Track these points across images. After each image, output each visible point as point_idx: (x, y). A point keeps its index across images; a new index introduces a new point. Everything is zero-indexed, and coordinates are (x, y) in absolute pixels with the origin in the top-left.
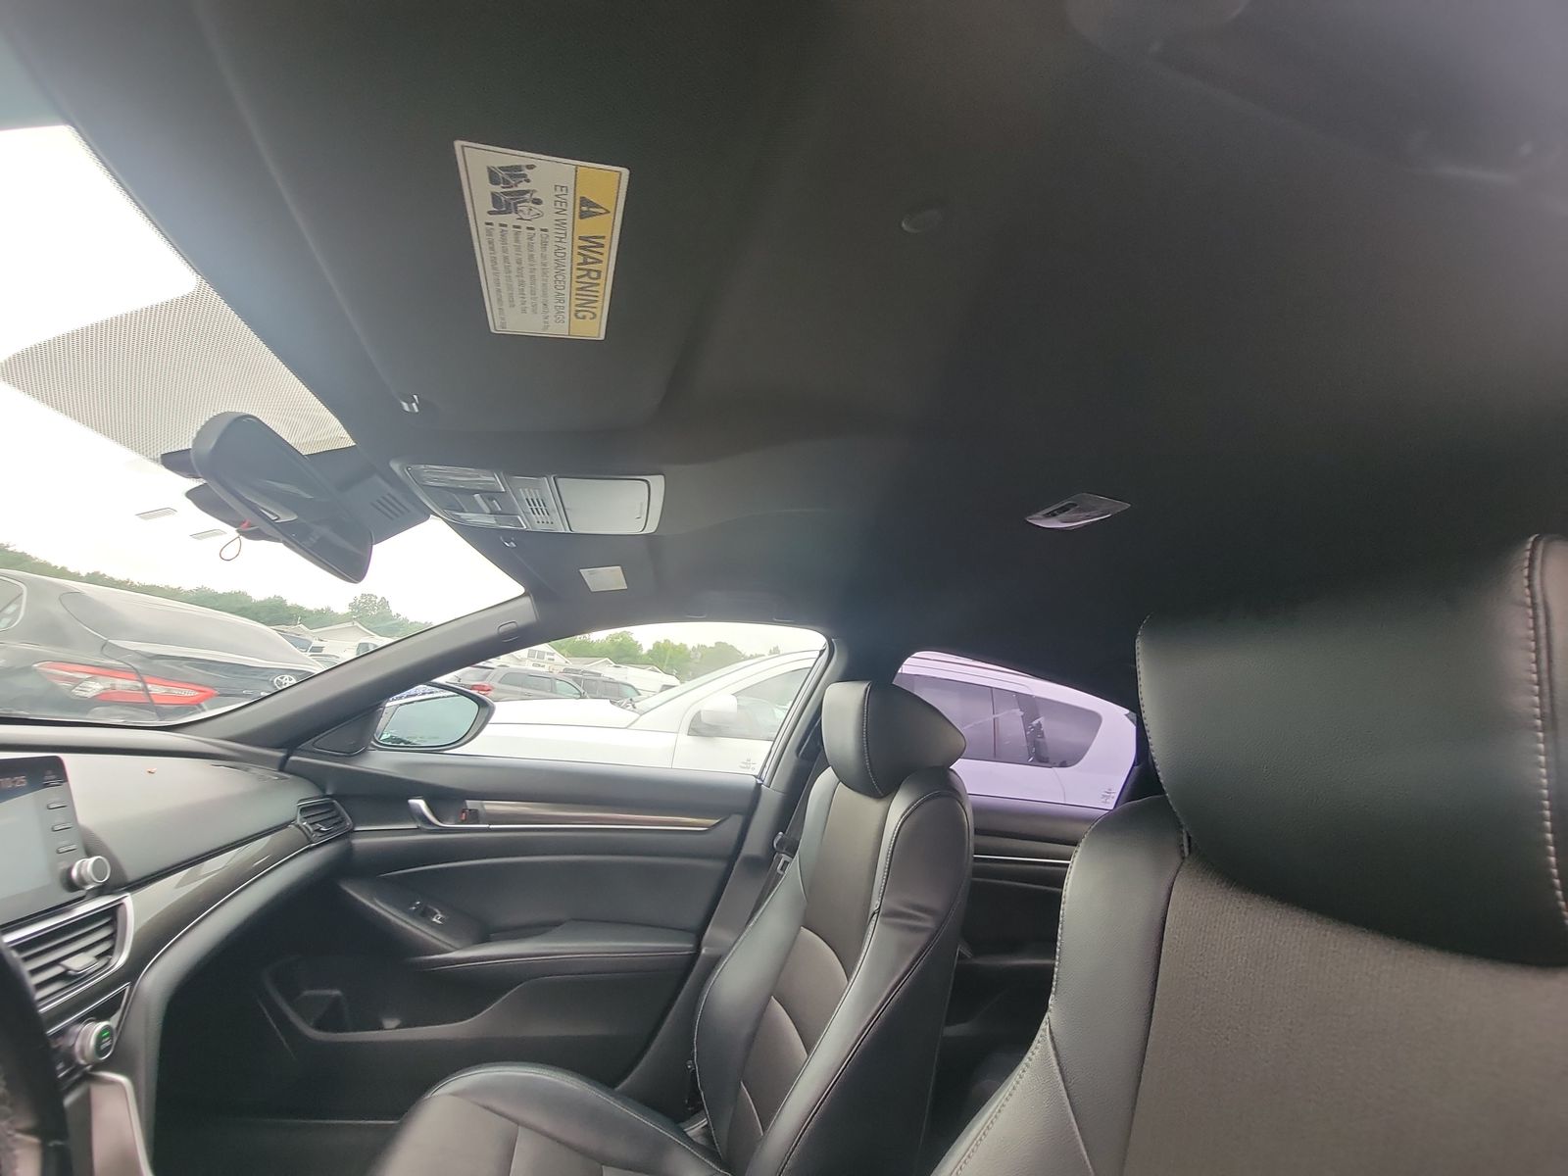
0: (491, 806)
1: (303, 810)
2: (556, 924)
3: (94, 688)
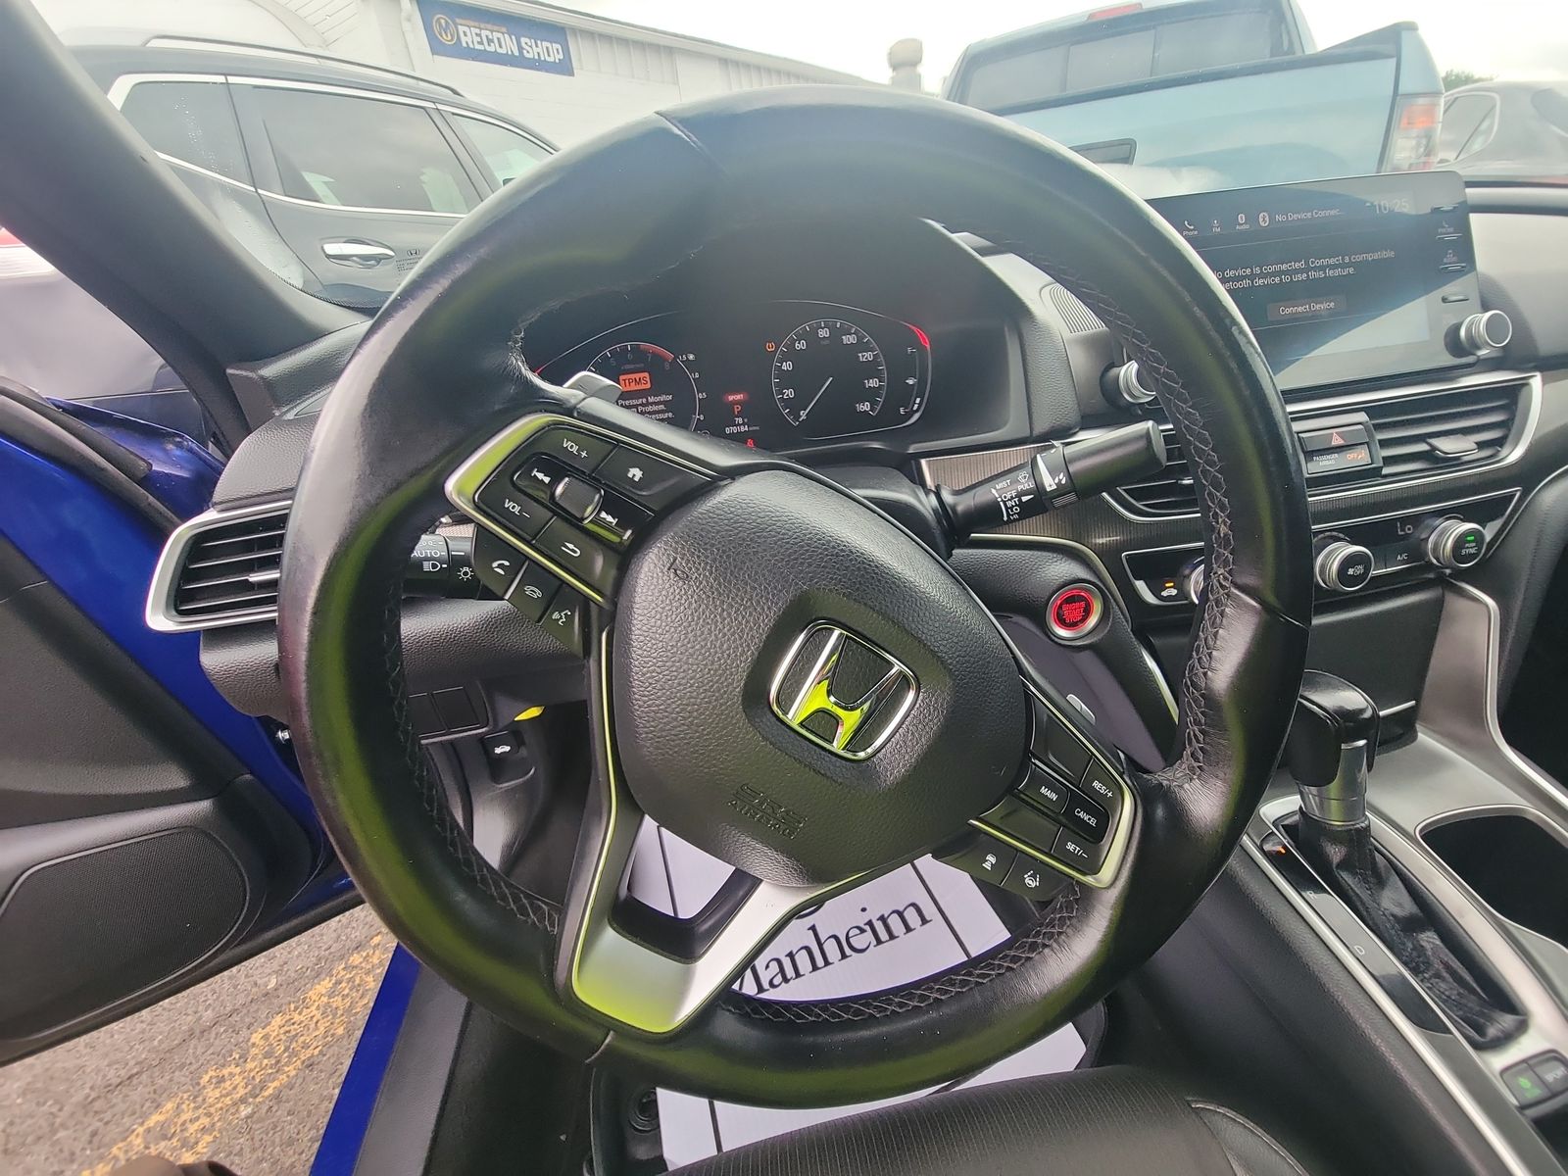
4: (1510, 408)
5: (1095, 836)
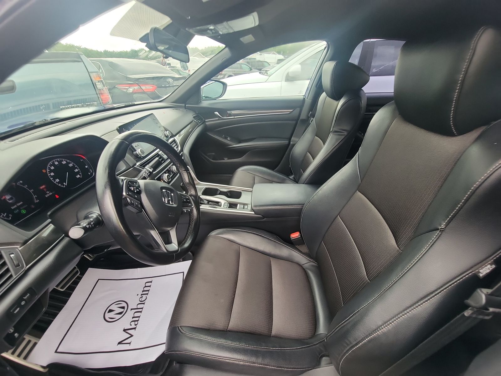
0: (233, 112)
1: (194, 117)
2: (255, 139)
3: (131, 90)
4: (175, 142)
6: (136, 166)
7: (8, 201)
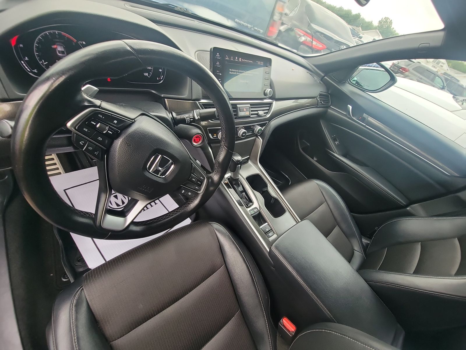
0: (370, 119)
1: (320, 95)
3: (303, 39)
4: (270, 107)
5: (200, 186)
6: (197, 102)
7: (58, 52)
